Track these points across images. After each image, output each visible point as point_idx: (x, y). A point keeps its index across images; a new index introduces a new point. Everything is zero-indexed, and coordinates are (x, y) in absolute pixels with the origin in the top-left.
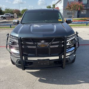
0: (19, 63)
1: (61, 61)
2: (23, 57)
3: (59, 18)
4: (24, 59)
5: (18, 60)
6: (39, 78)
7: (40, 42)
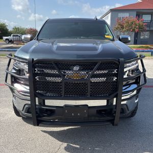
0: (28, 111)
1: (112, 110)
2: (37, 99)
3: (107, 34)
4: (37, 103)
5: (26, 106)
6: (65, 145)
7: (70, 70)
